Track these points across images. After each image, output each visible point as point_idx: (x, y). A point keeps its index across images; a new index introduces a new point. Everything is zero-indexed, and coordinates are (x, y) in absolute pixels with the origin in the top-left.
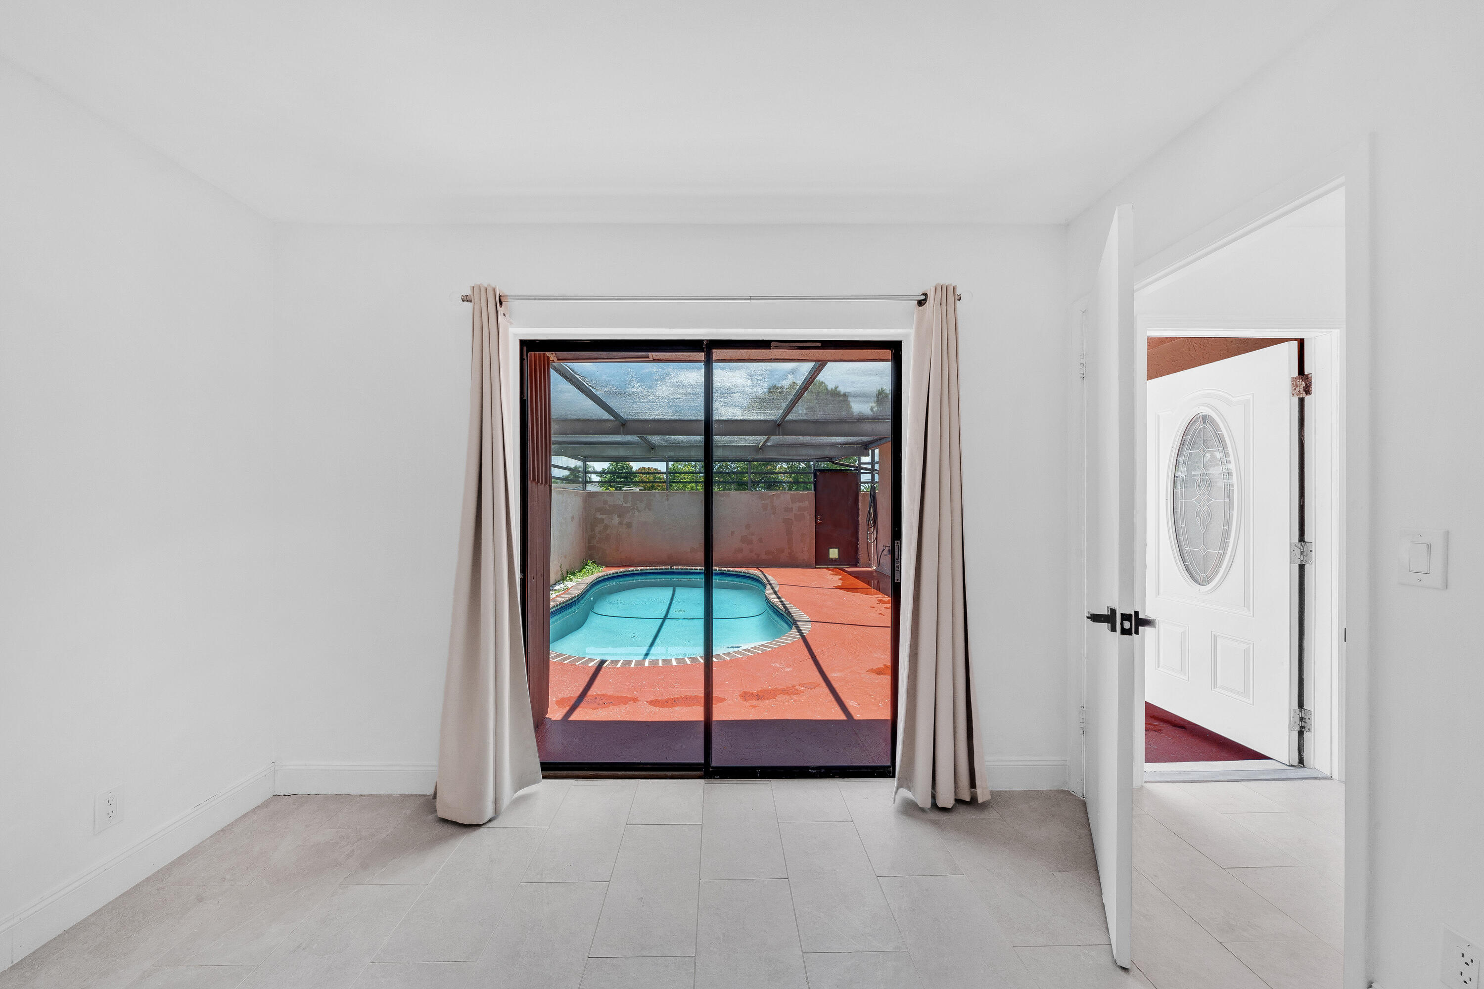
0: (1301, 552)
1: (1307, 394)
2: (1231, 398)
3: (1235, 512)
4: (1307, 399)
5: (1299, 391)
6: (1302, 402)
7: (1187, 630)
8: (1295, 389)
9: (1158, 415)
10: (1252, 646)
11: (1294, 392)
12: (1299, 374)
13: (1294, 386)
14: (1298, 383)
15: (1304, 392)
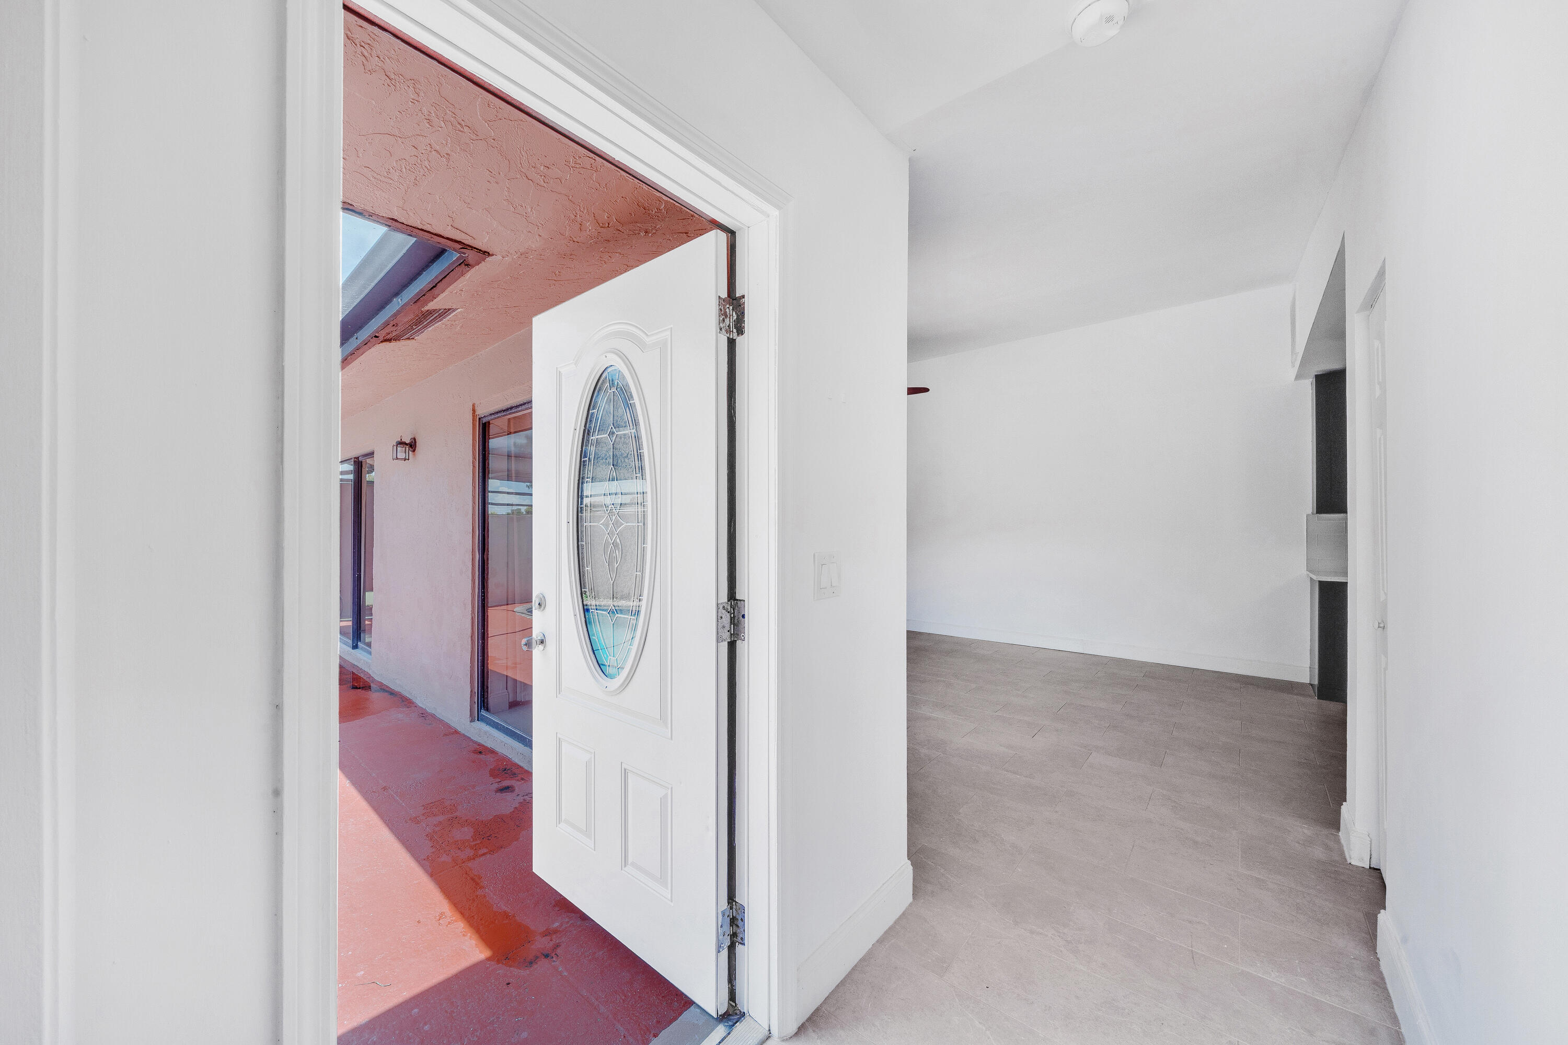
0: (731, 617)
1: (738, 335)
2: (644, 336)
3: (649, 546)
4: (739, 340)
5: (729, 326)
6: (732, 343)
7: (593, 759)
8: (724, 320)
9: (560, 372)
10: (670, 790)
11: (722, 325)
12: (729, 295)
13: (723, 315)
14: (727, 310)
15: (735, 331)
